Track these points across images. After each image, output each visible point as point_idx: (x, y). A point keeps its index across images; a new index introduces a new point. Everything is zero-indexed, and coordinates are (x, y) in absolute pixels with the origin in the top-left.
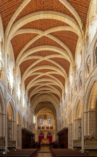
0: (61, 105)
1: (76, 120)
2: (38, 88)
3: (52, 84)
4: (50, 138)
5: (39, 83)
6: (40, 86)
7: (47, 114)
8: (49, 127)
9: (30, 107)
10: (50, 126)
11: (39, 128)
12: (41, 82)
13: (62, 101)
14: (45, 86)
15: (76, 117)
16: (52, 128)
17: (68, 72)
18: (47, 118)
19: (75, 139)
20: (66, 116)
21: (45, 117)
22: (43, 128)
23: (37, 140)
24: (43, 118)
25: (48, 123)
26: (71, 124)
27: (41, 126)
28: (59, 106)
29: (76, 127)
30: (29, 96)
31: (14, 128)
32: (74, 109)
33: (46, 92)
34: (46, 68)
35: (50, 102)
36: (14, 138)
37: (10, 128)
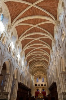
1: (61, 74)
2: (33, 57)
3: (42, 54)
4: (44, 93)
5: (34, 54)
6: (35, 56)
7: (41, 75)
8: (43, 85)
9: (29, 69)
11: (36, 85)
12: (36, 53)
13: (49, 64)
14: (38, 56)
15: (61, 71)
16: (45, 85)
18: (42, 78)
19: (63, 91)
20: (54, 74)
21: (40, 77)
22: (39, 85)
23: (34, 94)
24: (39, 78)
25: (42, 82)
26: (58, 79)
27: (37, 83)
28: (48, 68)
29: (62, 79)
30: (28, 61)
31: (9, 80)
32: (58, 65)
33: (39, 60)
34: (38, 44)
35: (43, 67)
36: (8, 90)
37: (6, 81)
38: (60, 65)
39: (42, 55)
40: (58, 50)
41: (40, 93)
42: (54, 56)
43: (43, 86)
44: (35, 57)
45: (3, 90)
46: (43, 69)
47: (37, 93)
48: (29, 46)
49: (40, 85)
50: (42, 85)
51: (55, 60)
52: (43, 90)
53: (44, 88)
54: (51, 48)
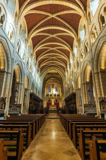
0: (66, 74)
1: (84, 84)
4: (57, 104)
7: (54, 83)
10: (57, 93)
11: (47, 95)
12: (50, 56)
13: (67, 71)
14: (53, 60)
16: (58, 95)
17: (72, 47)
20: (73, 83)
21: (53, 86)
22: (51, 95)
23: (45, 106)
26: (79, 89)
27: (50, 93)
29: (85, 90)
30: (39, 66)
31: (21, 90)
32: (81, 73)
33: (54, 64)
34: (54, 43)
35: (57, 73)
36: (20, 101)
37: (16, 91)
38: (84, 73)
39: (58, 58)
40: (83, 54)
41: (53, 104)
42: (76, 61)
43: (57, 97)
44: (48, 61)
45: (15, 102)
46: (58, 76)
47: (49, 104)
48: (42, 45)
49: (53, 95)
50: (55, 95)
52: (56, 101)
53: (58, 99)
54: (72, 50)
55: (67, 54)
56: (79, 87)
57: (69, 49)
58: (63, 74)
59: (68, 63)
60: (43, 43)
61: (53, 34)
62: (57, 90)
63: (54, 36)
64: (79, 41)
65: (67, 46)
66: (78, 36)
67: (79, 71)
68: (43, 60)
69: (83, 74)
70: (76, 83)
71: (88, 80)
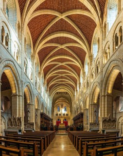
0: (76, 94)
1: (92, 105)
3: (69, 75)
4: (66, 123)
5: (56, 73)
6: (58, 77)
7: (63, 103)
10: (66, 113)
11: (57, 115)
12: (59, 73)
14: (62, 77)
15: (92, 102)
16: (67, 115)
17: (83, 63)
21: (62, 106)
22: (60, 115)
23: (55, 124)
27: (59, 113)
28: (74, 96)
29: (92, 111)
31: (32, 111)
33: (63, 83)
35: (67, 93)
37: (28, 111)
38: (93, 94)
40: (93, 74)
41: (62, 122)
42: (86, 81)
43: (65, 116)
44: (57, 79)
46: (67, 95)
47: (58, 122)
48: (50, 61)
49: (62, 114)
50: (64, 115)
51: (86, 86)
52: (65, 119)
53: (67, 118)
54: (83, 67)
55: (77, 71)
56: (87, 108)
57: (79, 66)
58: (73, 93)
59: (78, 82)
60: (51, 57)
61: (62, 44)
62: (65, 110)
63: (63, 47)
64: (91, 57)
65: (78, 62)
66: (90, 50)
67: (88, 92)
68: (51, 79)
69: (91, 95)
70: (85, 103)
71: (95, 102)
